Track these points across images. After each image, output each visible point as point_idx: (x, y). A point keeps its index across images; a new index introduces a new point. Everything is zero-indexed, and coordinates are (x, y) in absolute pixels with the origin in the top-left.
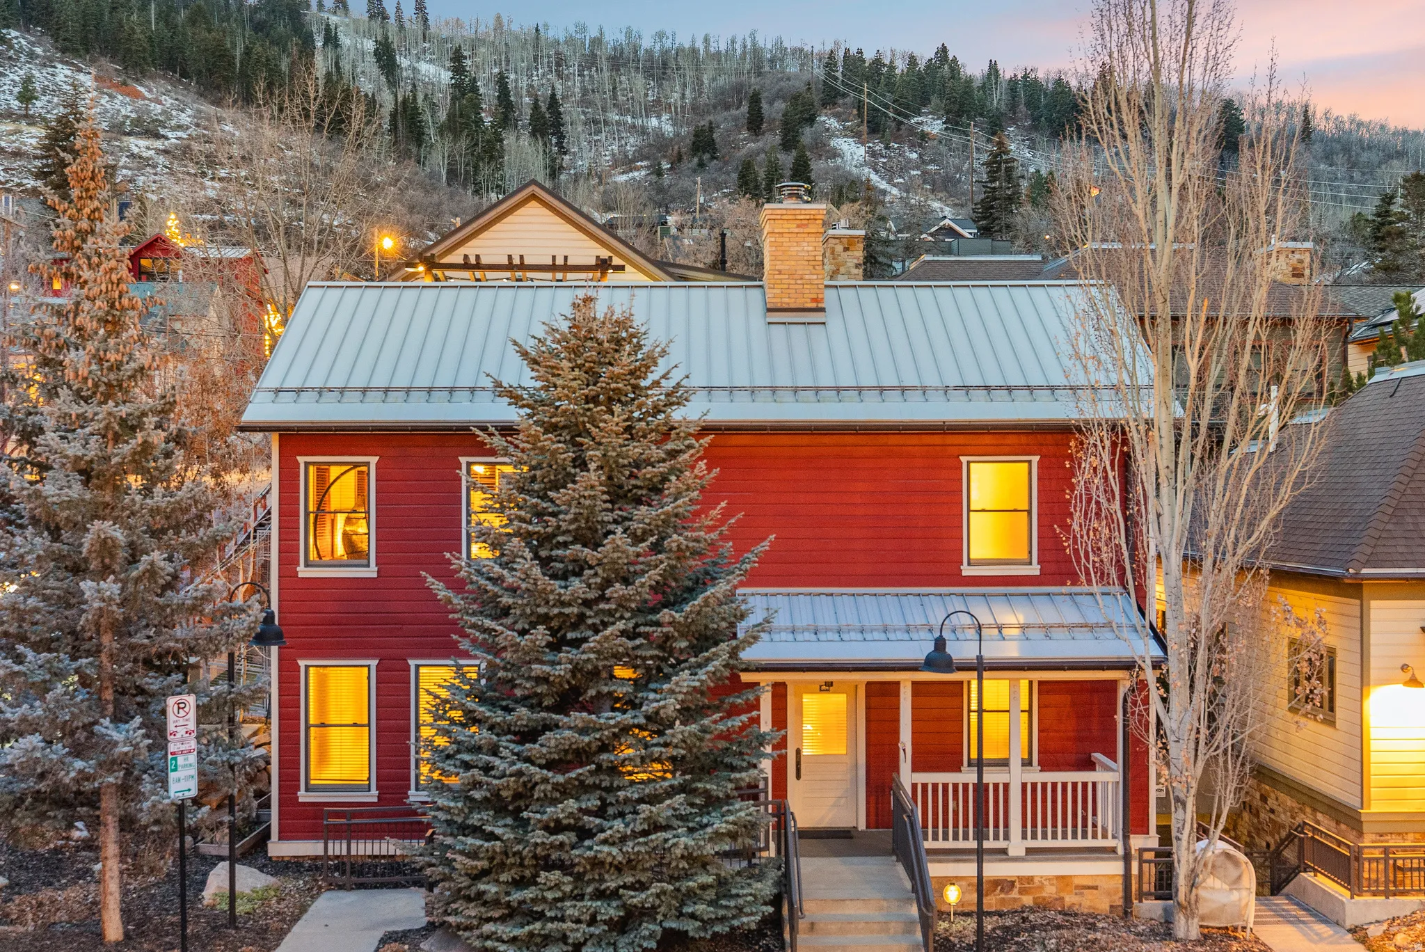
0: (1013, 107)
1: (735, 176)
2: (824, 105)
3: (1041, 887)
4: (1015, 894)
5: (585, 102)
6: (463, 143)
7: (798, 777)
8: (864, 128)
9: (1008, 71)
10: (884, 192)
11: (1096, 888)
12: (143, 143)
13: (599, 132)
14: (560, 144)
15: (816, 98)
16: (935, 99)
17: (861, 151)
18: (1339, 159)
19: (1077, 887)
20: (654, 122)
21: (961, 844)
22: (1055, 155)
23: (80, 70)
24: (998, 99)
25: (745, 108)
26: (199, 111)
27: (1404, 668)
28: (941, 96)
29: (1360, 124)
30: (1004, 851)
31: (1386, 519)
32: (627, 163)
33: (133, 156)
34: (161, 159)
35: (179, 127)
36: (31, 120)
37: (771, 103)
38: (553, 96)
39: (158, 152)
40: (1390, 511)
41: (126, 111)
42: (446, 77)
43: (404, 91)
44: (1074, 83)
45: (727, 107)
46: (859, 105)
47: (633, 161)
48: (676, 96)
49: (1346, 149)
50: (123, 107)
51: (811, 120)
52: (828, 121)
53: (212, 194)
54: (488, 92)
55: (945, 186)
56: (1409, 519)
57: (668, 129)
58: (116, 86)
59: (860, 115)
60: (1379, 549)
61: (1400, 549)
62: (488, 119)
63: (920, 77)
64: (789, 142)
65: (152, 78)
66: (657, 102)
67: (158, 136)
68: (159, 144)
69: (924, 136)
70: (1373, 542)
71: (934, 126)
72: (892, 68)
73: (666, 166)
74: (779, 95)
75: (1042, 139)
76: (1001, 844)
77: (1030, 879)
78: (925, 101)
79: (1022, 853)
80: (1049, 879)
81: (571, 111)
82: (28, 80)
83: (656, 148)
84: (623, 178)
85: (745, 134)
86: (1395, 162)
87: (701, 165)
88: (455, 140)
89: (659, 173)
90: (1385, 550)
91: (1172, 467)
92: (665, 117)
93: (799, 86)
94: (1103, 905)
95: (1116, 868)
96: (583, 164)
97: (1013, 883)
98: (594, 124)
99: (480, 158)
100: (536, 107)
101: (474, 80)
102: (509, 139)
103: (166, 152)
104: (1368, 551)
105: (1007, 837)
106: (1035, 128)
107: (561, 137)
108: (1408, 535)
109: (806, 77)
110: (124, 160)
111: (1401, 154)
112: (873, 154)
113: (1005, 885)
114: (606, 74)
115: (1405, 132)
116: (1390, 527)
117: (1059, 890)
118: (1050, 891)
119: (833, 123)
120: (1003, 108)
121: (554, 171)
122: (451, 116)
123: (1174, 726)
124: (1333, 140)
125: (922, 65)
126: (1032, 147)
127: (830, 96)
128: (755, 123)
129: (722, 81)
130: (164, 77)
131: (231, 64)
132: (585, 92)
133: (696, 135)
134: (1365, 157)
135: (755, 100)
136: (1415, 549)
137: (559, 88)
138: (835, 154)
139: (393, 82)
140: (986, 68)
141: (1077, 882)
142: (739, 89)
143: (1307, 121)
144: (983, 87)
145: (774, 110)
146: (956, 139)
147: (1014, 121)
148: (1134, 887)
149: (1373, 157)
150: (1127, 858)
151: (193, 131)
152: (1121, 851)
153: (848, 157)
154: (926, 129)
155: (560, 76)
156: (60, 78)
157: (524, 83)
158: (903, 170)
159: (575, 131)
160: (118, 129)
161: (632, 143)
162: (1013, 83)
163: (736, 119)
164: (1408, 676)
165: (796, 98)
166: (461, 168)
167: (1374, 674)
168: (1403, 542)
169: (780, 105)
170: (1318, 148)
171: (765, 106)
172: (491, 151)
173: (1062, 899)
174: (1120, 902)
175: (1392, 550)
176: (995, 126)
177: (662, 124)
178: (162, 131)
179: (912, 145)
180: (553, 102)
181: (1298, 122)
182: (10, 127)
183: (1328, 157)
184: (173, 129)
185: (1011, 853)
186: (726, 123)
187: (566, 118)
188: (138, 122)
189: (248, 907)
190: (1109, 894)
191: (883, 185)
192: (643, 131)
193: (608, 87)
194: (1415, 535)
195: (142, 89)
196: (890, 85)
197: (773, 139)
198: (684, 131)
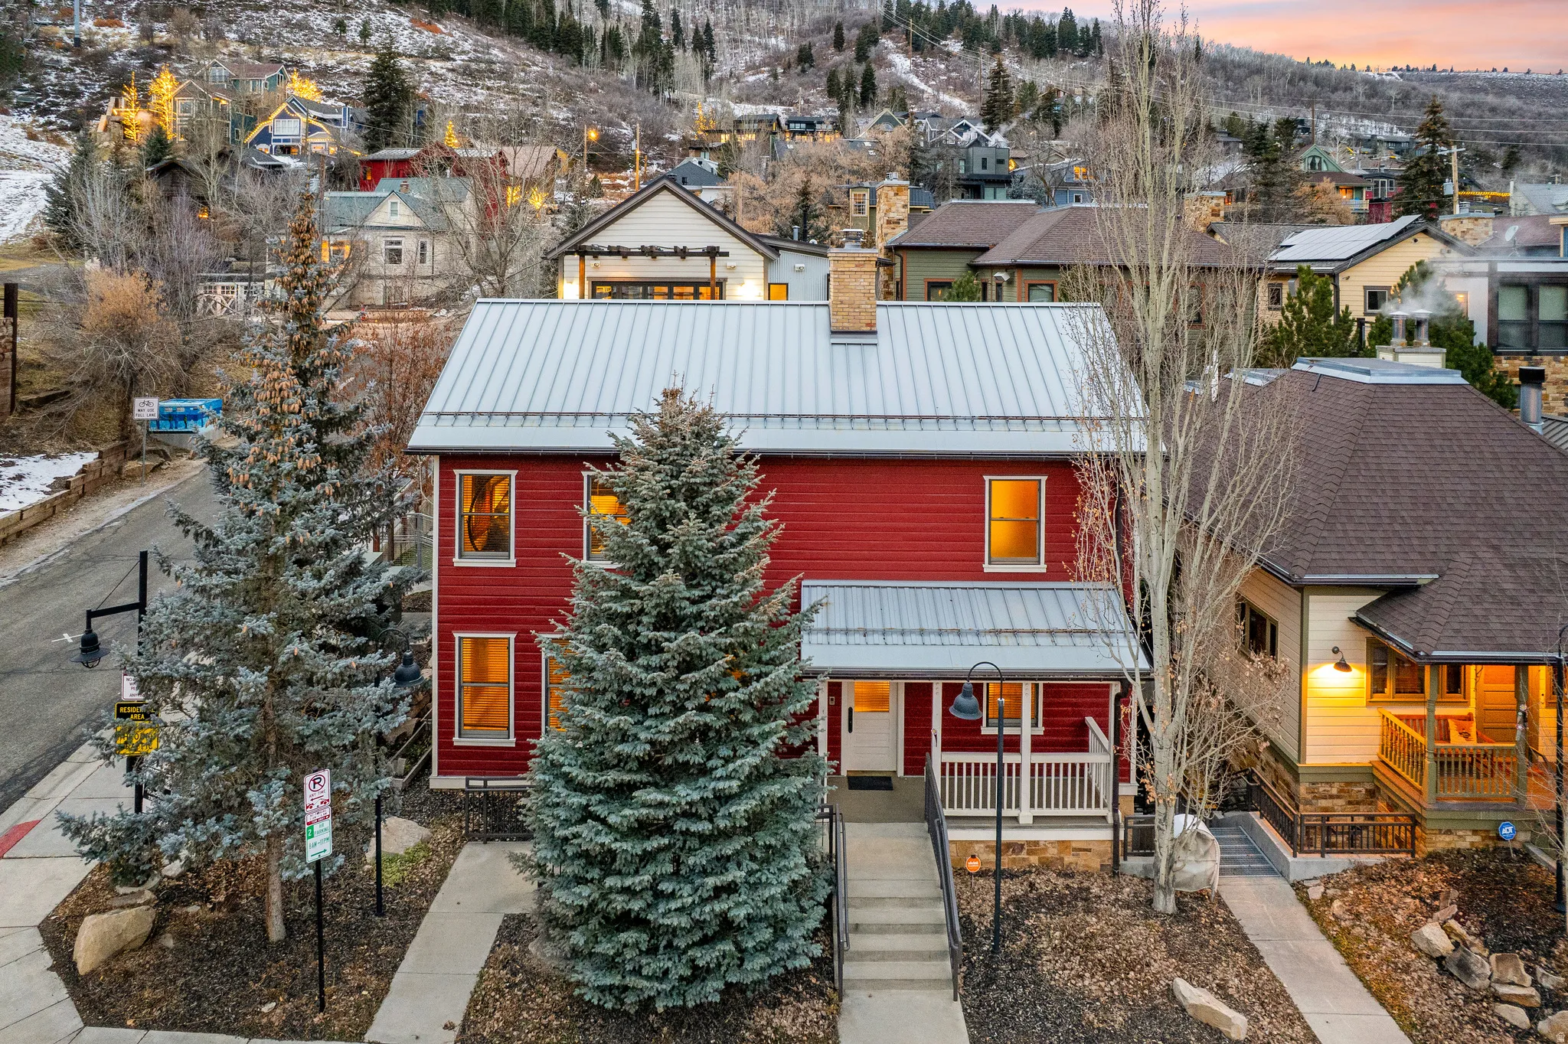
0: (1007, 36)
1: (825, 79)
2: (884, 31)
3: (1045, 849)
4: (1024, 855)
5: (728, 27)
6: (648, 59)
7: (850, 730)
8: (910, 48)
9: (1004, 11)
10: (923, 91)
11: (1089, 850)
12: (439, 64)
13: (737, 47)
14: (712, 56)
15: (878, 27)
16: (956, 29)
17: (908, 62)
18: (1220, 73)
19: (1075, 849)
20: (773, 41)
21: (981, 812)
22: (1035, 67)
23: (401, 15)
24: (997, 30)
25: (832, 33)
26: (477, 41)
27: (1336, 651)
28: (960, 27)
29: (1233, 50)
30: (1016, 819)
31: (1321, 526)
32: (753, 68)
33: (431, 73)
34: (450, 75)
35: (463, 52)
36: (367, 50)
37: (849, 30)
38: (708, 25)
39: (449, 70)
40: (1324, 519)
41: (430, 42)
42: (639, 11)
43: (611, 23)
44: (1047, 20)
45: (821, 32)
46: (907, 33)
47: (760, 66)
48: (788, 24)
49: (1224, 67)
50: (427, 39)
51: (876, 42)
52: (886, 42)
53: (481, 98)
54: (665, 20)
55: (962, 87)
56: (1339, 527)
57: (782, 46)
58: (423, 25)
59: (907, 39)
60: (1317, 556)
61: (1334, 556)
62: (664, 38)
63: (947, 15)
64: (861, 57)
65: (448, 19)
66: (775, 28)
67: (449, 59)
68: (449, 65)
69: (949, 54)
70: (1312, 549)
71: (955, 46)
72: (928, 9)
73: (780, 70)
74: (855, 25)
75: (1027, 60)
76: (1013, 812)
77: (1036, 843)
78: (950, 30)
79: (1030, 821)
80: (1052, 843)
81: (719, 33)
82: (366, 23)
83: (775, 58)
84: (751, 79)
85: (832, 50)
86: (1256, 77)
87: (803, 71)
88: (642, 58)
89: (775, 76)
90: (1323, 556)
91: (1160, 516)
92: (780, 38)
93: (868, 18)
94: (1095, 864)
95: (1107, 835)
96: (726, 70)
97: (1022, 846)
98: (735, 42)
99: (658, 70)
100: (696, 31)
101: (657, 15)
102: (677, 53)
103: (453, 70)
104: (1309, 557)
105: (1018, 806)
106: (1021, 49)
107: (712, 51)
108: (1339, 542)
109: (873, 13)
110: (426, 76)
111: (1259, 71)
112: (916, 65)
113: (1017, 847)
114: (743, 9)
115: (1262, 56)
116: (1325, 534)
117: (1060, 852)
118: (1052, 852)
119: (890, 44)
120: (1001, 36)
121: (707, 74)
122: (640, 41)
123: (1159, 736)
124: (1215, 60)
125: (947, 8)
126: (1020, 62)
127: (888, 26)
128: (839, 43)
129: (818, 15)
130: (457, 17)
131: (499, 9)
132: (729, 21)
133: (801, 51)
134: (1236, 72)
135: (839, 28)
136: (1346, 556)
137: (712, 18)
138: (891, 65)
139: (605, 15)
140: (990, 9)
141: (1074, 845)
142: (828, 20)
143: (1198, 48)
144: (987, 22)
145: (852, 35)
146: (970, 57)
147: (1008, 44)
148: (1121, 849)
149: (1241, 72)
150: (1116, 827)
151: (472, 55)
152: (1110, 820)
153: (899, 67)
154: (951, 49)
155: (712, 10)
156: (388, 20)
157: (689, 15)
158: (935, 76)
159: (723, 49)
160: (424, 55)
161: (759, 55)
162: (1007, 18)
163: (826, 40)
164: (1338, 657)
165: (865, 28)
166: (646, 76)
167: (1311, 654)
168: (1335, 548)
169: (855, 32)
170: (1205, 65)
171: (845, 32)
172: (665, 64)
173: (1062, 859)
174: (1110, 862)
175: (1327, 556)
176: (996, 49)
177: (779, 43)
178: (452, 55)
179: (942, 60)
180: (708, 29)
181: (1192, 47)
182: (354, 55)
183: (1212, 72)
184: (459, 54)
185: (1022, 821)
186: (821, 43)
187: (716, 38)
188: (436, 50)
189: (397, 877)
190: (1100, 855)
191: (922, 86)
192: (766, 47)
193: (744, 18)
194: (1344, 542)
195: (440, 26)
196: (927, 20)
197: (850, 54)
198: (793, 47)
